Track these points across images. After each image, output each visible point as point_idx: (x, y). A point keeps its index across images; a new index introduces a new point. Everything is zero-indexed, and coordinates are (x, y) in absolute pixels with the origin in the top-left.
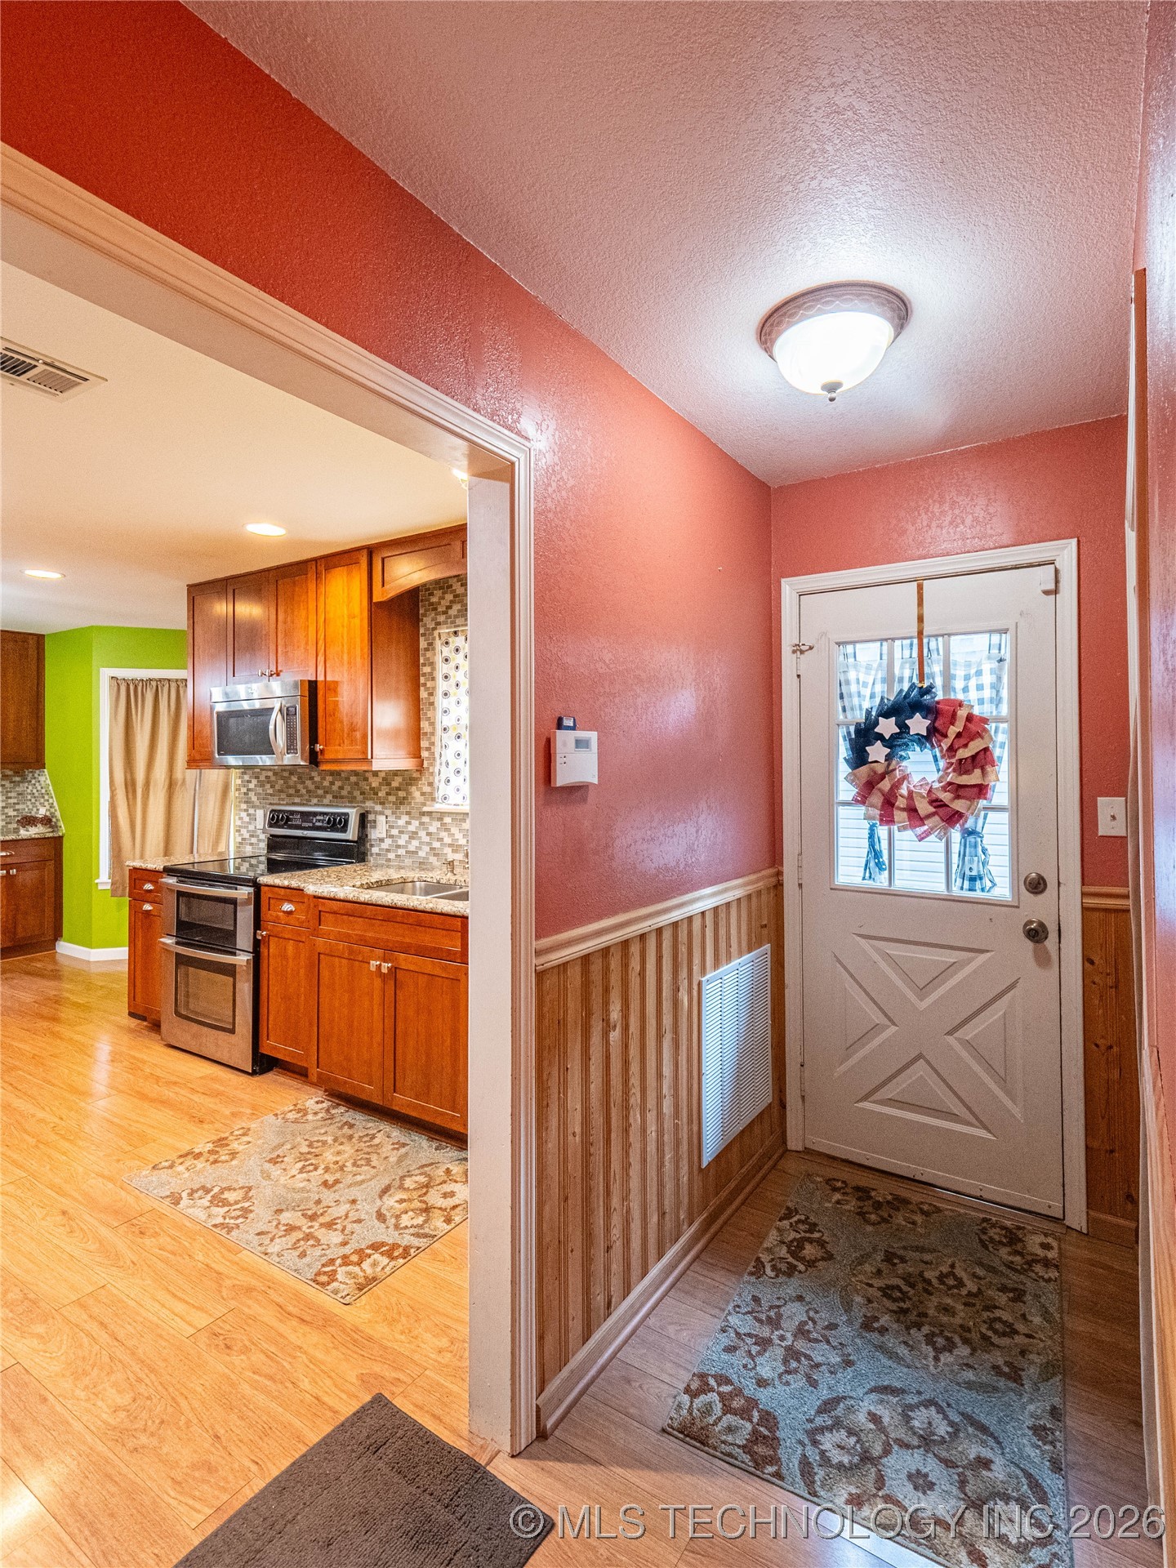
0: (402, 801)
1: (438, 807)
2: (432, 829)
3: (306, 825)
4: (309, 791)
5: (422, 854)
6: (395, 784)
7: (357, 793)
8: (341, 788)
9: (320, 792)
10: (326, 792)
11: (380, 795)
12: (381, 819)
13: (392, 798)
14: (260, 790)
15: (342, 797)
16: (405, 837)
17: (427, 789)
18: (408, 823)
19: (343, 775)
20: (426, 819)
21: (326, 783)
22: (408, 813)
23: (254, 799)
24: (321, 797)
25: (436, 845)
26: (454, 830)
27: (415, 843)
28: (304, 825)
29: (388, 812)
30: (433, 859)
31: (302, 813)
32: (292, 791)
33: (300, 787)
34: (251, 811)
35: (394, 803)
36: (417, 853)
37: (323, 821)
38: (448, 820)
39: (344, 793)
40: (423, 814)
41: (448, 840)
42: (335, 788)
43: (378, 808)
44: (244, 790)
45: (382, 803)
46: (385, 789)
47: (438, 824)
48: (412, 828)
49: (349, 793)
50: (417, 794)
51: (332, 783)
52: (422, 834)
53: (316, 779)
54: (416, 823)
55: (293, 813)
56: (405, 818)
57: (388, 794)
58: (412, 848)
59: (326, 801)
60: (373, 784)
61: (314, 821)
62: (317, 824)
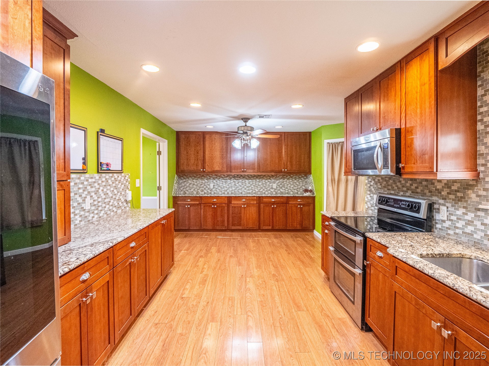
0: (460, 199)
2: (487, 222)
3: (397, 206)
4: (398, 188)
5: (477, 237)
6: (455, 188)
7: (427, 191)
8: (417, 188)
9: (405, 189)
10: (408, 189)
11: (443, 193)
12: (443, 209)
13: (452, 197)
14: (375, 186)
15: (417, 193)
16: (463, 223)
17: (481, 193)
18: (465, 214)
19: (418, 181)
20: (481, 213)
21: (408, 185)
22: (465, 208)
23: (373, 189)
24: (405, 191)
27: (471, 228)
28: (395, 205)
29: (448, 205)
31: (395, 200)
32: (390, 187)
33: (394, 185)
34: (372, 195)
35: (453, 200)
36: (472, 235)
37: (405, 205)
39: (419, 190)
40: (479, 210)
42: (413, 187)
43: (441, 201)
44: (369, 185)
45: (444, 199)
46: (446, 191)
48: (468, 218)
49: (421, 191)
50: (473, 196)
52: (477, 223)
53: (401, 182)
54: (472, 215)
55: (389, 198)
56: (463, 210)
57: (449, 193)
59: (408, 194)
60: (438, 187)
61: (401, 204)
62: (402, 206)
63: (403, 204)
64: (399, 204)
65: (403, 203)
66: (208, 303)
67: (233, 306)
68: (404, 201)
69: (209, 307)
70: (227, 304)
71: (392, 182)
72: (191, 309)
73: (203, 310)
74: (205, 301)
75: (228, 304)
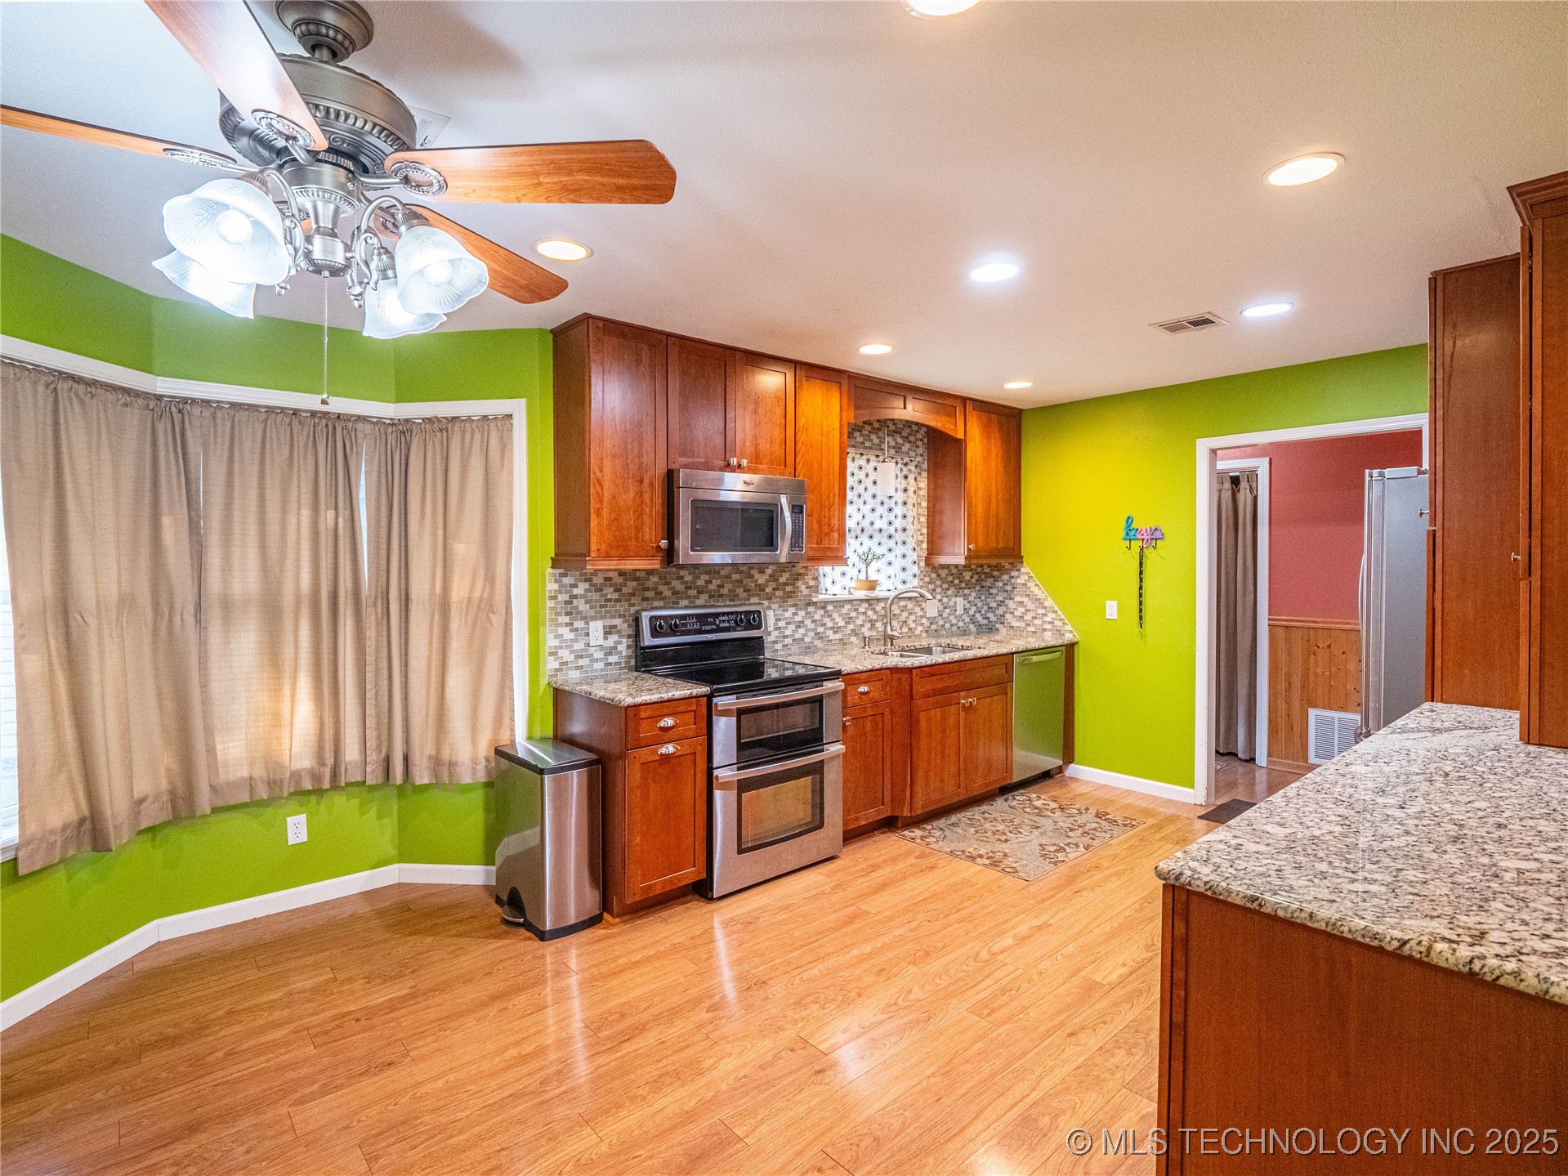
0: (789, 595)
1: (822, 597)
2: (817, 617)
3: (707, 628)
5: (807, 639)
6: (782, 580)
7: (740, 591)
8: (721, 586)
9: (693, 592)
10: (700, 592)
11: (767, 590)
12: (770, 613)
13: (778, 593)
14: (596, 596)
15: (721, 596)
16: (792, 627)
17: (812, 583)
18: (795, 614)
19: (723, 573)
20: (811, 609)
21: (701, 583)
22: (795, 605)
23: (583, 606)
24: (694, 597)
25: (820, 629)
26: (835, 615)
27: (801, 631)
28: (704, 628)
29: (773, 606)
30: (818, 643)
33: (661, 588)
34: (579, 624)
35: (781, 597)
36: (803, 639)
37: (729, 621)
38: (830, 607)
39: (725, 591)
40: (808, 605)
41: (830, 624)
42: (712, 587)
43: (766, 603)
44: (562, 598)
45: (769, 599)
46: (772, 585)
47: (822, 612)
48: (798, 618)
49: (730, 591)
50: (803, 588)
51: (708, 582)
52: (808, 622)
53: (686, 579)
54: (802, 613)
56: (792, 610)
57: (774, 589)
58: (798, 636)
59: (699, 602)
60: (760, 581)
61: (717, 622)
62: (722, 625)
63: (724, 622)
64: (714, 623)
65: (721, 618)
66: (1071, 1035)
67: (1004, 991)
68: (723, 614)
69: (1079, 1019)
70: (1016, 1002)
71: (657, 580)
72: (1142, 1041)
73: (1105, 1023)
74: (1078, 1045)
75: (1011, 1000)
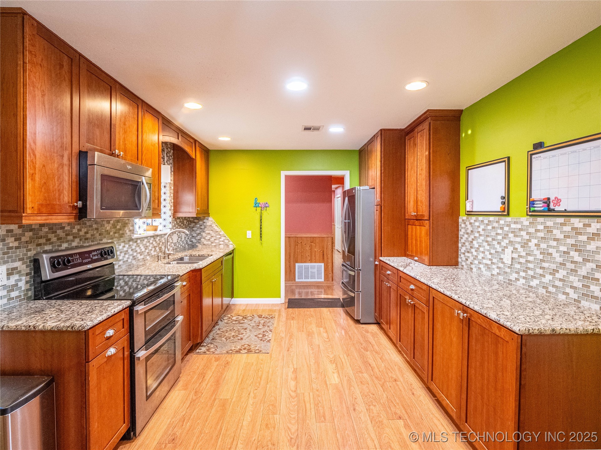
0: (122, 236)
1: (135, 236)
2: (133, 247)
3: (87, 261)
4: (59, 239)
5: (129, 261)
6: (118, 227)
7: (97, 235)
8: (86, 233)
9: (70, 238)
11: (111, 234)
13: (117, 235)
16: (123, 254)
17: (131, 228)
18: (124, 247)
20: (131, 243)
21: (75, 231)
22: (124, 242)
25: (135, 254)
26: (141, 246)
27: (127, 256)
28: (84, 261)
30: (134, 262)
31: (80, 254)
32: (43, 241)
33: (50, 236)
36: (127, 261)
38: (139, 241)
39: (89, 236)
40: (130, 241)
41: (139, 251)
42: (82, 233)
46: (114, 230)
47: (135, 244)
48: (125, 249)
50: (127, 231)
51: (79, 230)
52: (130, 251)
53: (66, 228)
54: (127, 246)
55: (71, 255)
56: (123, 244)
57: (115, 233)
58: (125, 259)
60: (108, 228)
61: (91, 256)
62: (94, 258)
63: (95, 255)
64: (89, 257)
65: (93, 253)
66: (354, 410)
67: (316, 405)
68: (94, 251)
70: (326, 408)
71: (47, 230)
73: (356, 399)
74: (360, 413)
75: (323, 408)
